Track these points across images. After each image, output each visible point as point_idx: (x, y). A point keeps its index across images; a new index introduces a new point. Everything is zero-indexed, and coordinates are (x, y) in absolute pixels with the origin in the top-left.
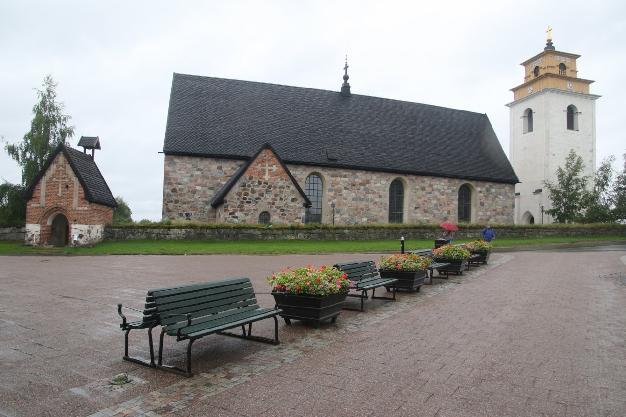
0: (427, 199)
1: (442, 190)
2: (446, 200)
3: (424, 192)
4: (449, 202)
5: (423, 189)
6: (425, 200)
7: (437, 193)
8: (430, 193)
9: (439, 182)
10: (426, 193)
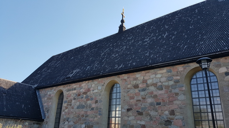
0: (140, 98)
1: (160, 84)
2: (166, 95)
3: (137, 91)
4: (171, 98)
5: (136, 86)
6: (139, 99)
7: (152, 88)
8: (144, 90)
9: (154, 75)
10: (139, 91)
